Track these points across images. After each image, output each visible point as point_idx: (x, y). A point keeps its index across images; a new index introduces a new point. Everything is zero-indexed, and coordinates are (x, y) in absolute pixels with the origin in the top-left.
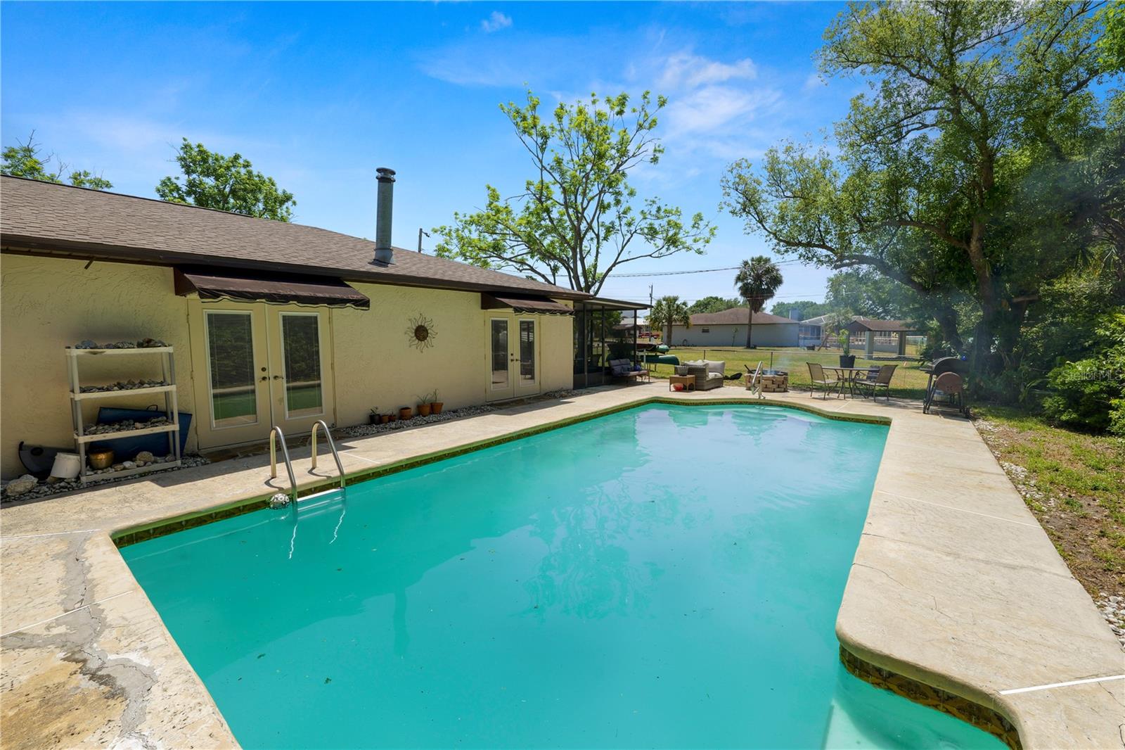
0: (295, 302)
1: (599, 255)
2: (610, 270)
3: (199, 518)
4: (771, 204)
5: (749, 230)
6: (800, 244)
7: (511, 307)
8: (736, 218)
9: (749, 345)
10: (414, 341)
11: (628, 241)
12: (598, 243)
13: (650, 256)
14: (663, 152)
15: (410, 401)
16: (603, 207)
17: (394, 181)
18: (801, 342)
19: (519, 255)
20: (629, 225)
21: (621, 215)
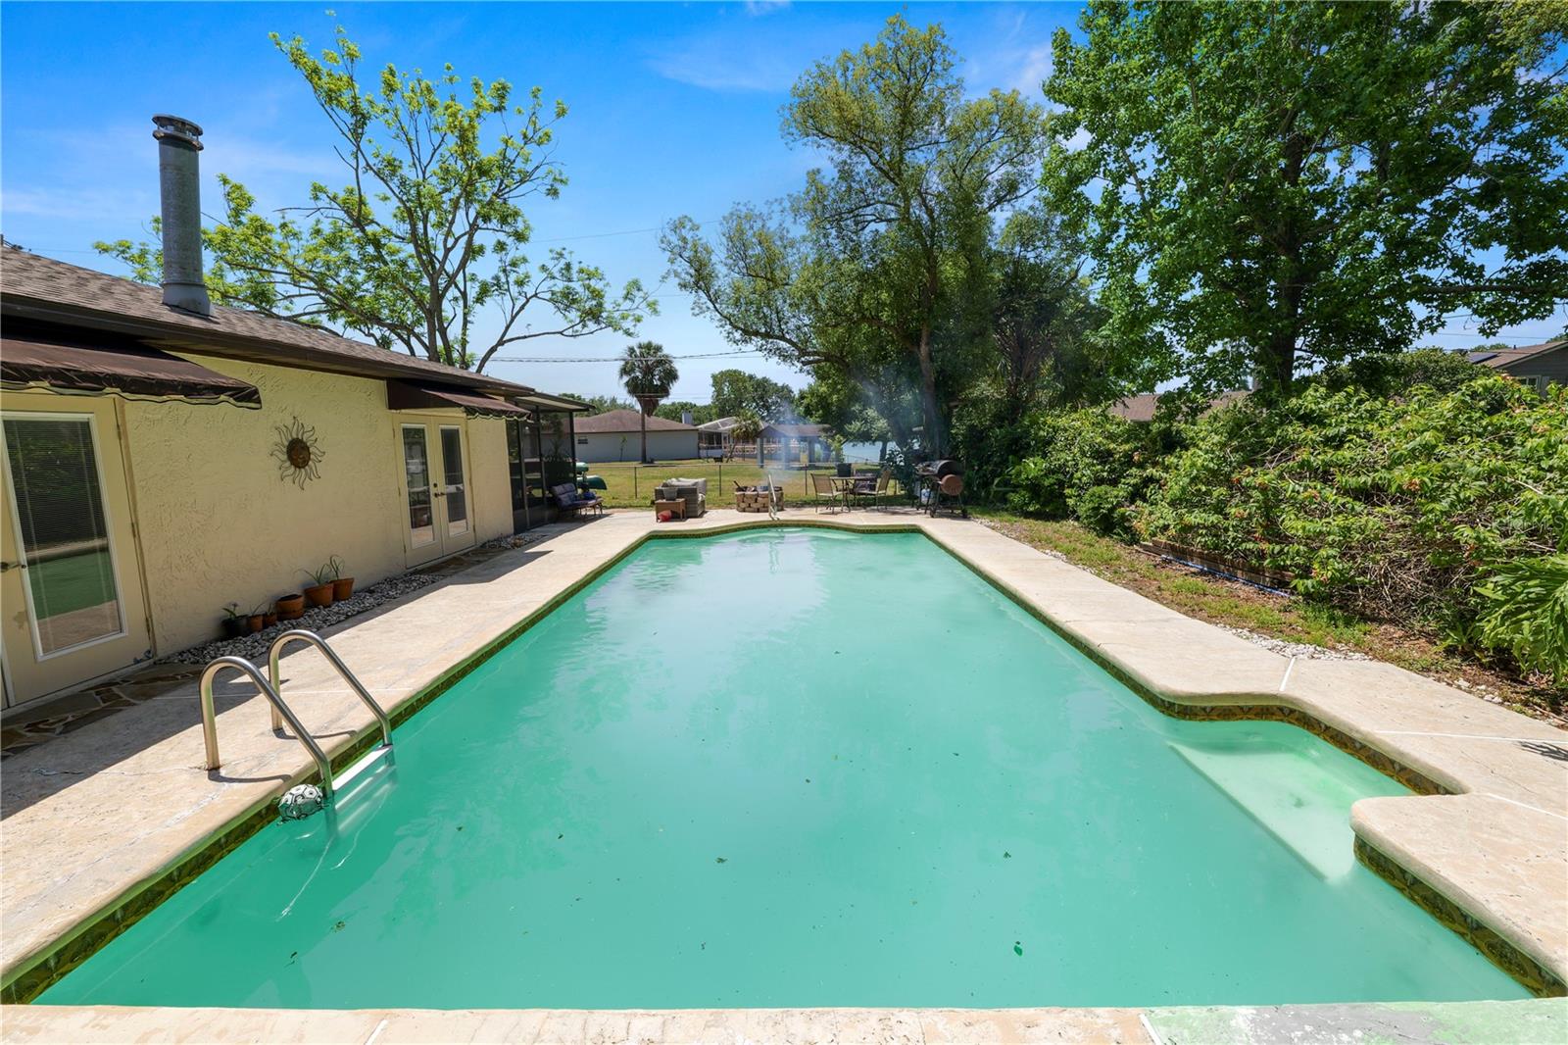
0: (118, 390)
1: (469, 326)
2: (493, 350)
3: (148, 890)
4: (725, 277)
5: (697, 311)
6: (756, 333)
7: (460, 406)
8: (685, 293)
9: (646, 460)
10: (287, 468)
11: (522, 308)
12: (465, 306)
13: (561, 333)
14: (566, 183)
15: (289, 582)
16: (472, 252)
17: (201, 148)
18: (703, 453)
19: (306, 314)
20: (520, 283)
21: (508, 268)
